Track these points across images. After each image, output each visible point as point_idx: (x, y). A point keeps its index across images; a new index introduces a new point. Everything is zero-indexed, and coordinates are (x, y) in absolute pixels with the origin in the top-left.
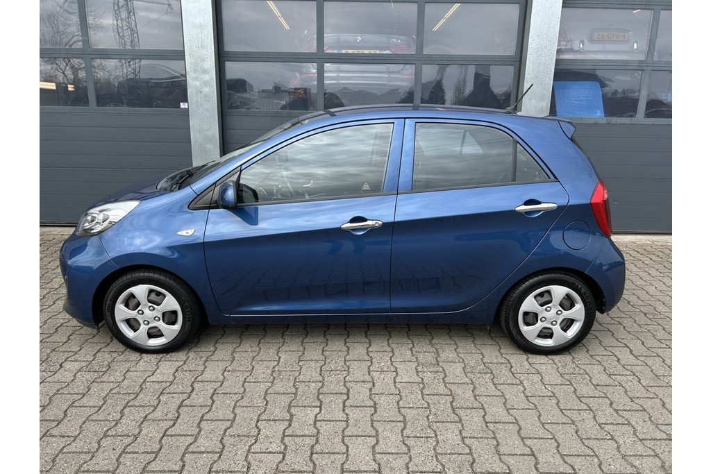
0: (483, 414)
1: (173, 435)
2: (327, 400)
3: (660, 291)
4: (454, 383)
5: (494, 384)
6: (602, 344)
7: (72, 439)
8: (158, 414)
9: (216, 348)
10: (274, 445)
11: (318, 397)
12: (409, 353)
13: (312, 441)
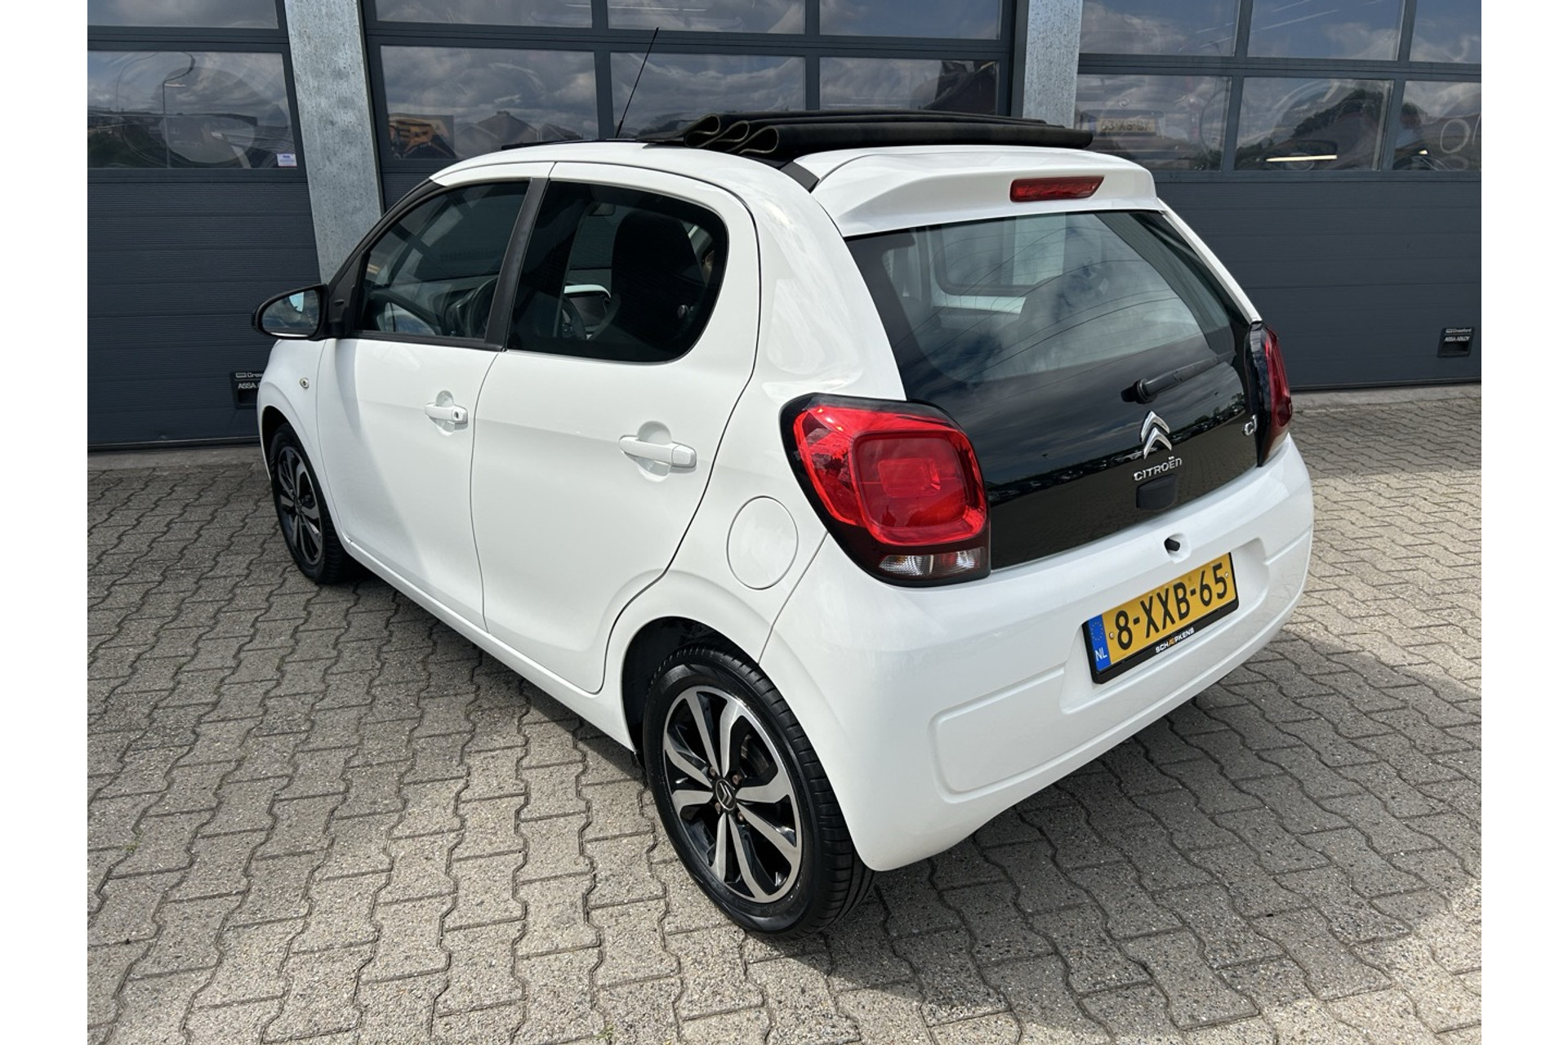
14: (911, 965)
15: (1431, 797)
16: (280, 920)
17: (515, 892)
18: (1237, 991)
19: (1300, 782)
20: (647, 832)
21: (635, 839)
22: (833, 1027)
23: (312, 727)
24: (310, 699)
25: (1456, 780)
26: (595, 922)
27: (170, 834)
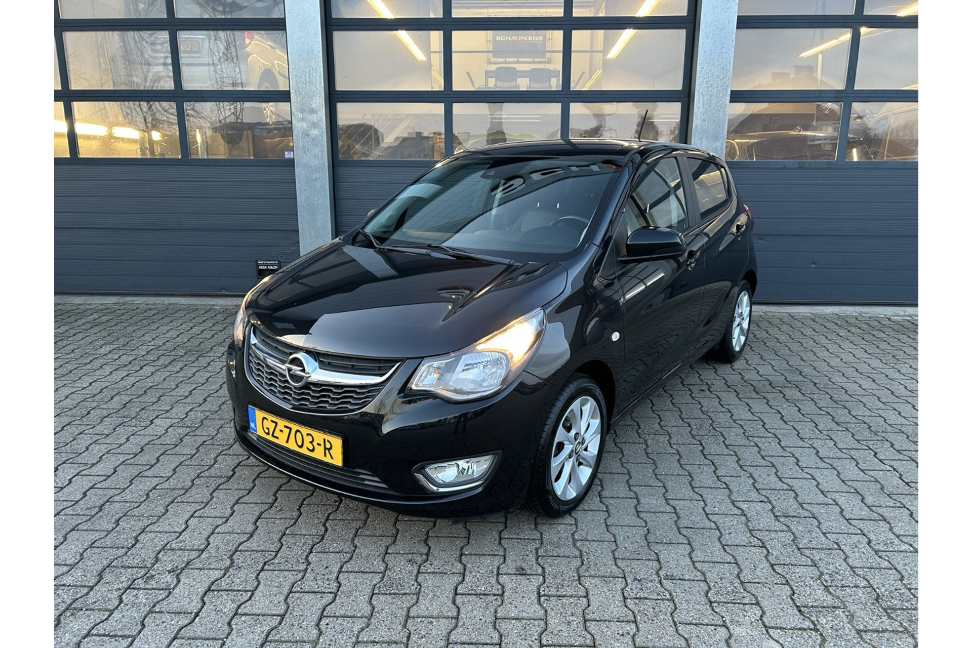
1: (267, 477)
3: (845, 363)
6: (751, 410)
7: (166, 479)
14: (387, 567)
15: (754, 537)
17: (234, 505)
18: (542, 607)
19: (679, 518)
21: (302, 493)
22: (329, 584)
24: (208, 413)
25: (783, 531)
26: (258, 524)
27: (112, 461)
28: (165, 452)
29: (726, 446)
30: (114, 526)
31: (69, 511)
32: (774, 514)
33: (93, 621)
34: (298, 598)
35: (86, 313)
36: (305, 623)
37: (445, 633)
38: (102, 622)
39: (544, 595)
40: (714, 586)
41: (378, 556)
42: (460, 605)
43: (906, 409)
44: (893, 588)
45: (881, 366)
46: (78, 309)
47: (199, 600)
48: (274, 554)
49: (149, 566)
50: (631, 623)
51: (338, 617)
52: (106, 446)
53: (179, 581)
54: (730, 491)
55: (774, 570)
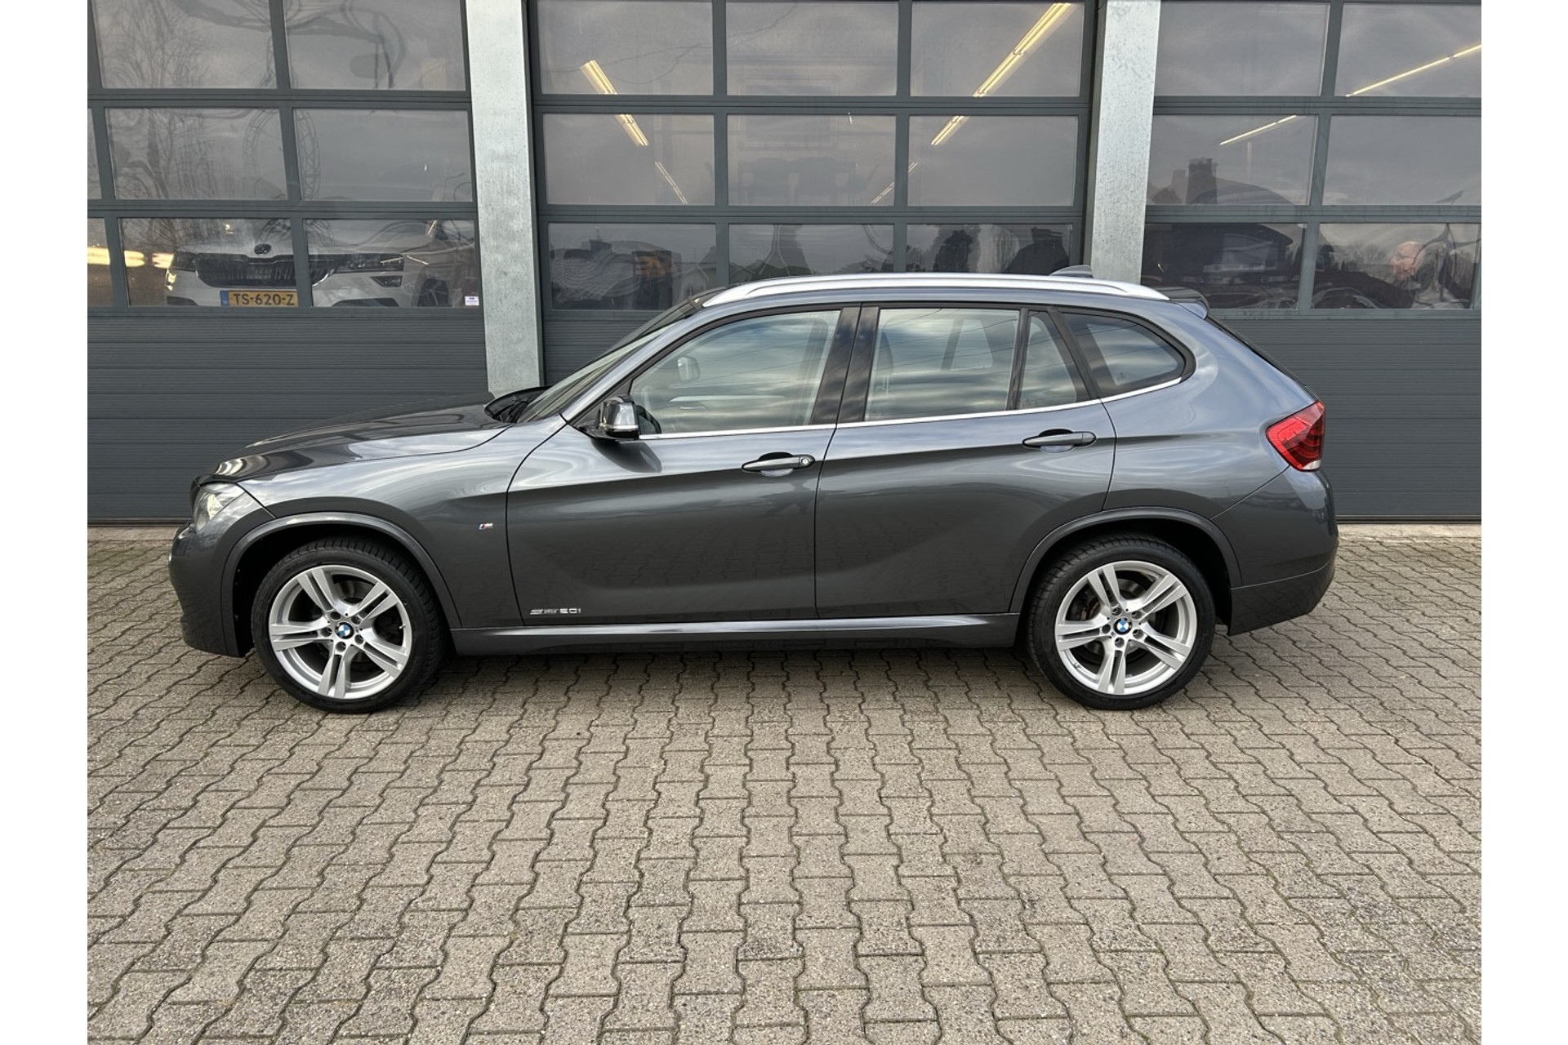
0: (1004, 769)
1: (529, 802)
2: (762, 756)
4: (962, 735)
5: (1026, 734)
6: (1212, 682)
7: (373, 809)
8: (496, 777)
9: (569, 698)
10: (685, 809)
11: (746, 754)
12: (889, 698)
13: (744, 804)
14: (746, 922)
15: (1253, 862)
16: (332, 844)
17: (491, 844)
18: (983, 968)
19: (1143, 839)
20: (598, 819)
21: (588, 822)
22: (669, 950)
23: (398, 728)
25: (1289, 852)
26: (537, 869)
27: (280, 785)
28: (357, 768)
29: (1187, 735)
30: (318, 880)
31: (238, 861)
32: (1273, 829)
33: (336, 1017)
34: (631, 971)
35: (148, 555)
36: (651, 1004)
37: (856, 1008)
38: (349, 1019)
39: (983, 953)
40: (1213, 929)
41: (731, 906)
42: (867, 970)
43: (1429, 677)
44: (1454, 924)
45: (1381, 614)
46: (132, 549)
47: (485, 979)
48: (576, 911)
49: (395, 935)
50: (1112, 984)
51: (697, 995)
52: (261, 764)
53: (446, 955)
54: (1206, 799)
55: (1290, 907)
